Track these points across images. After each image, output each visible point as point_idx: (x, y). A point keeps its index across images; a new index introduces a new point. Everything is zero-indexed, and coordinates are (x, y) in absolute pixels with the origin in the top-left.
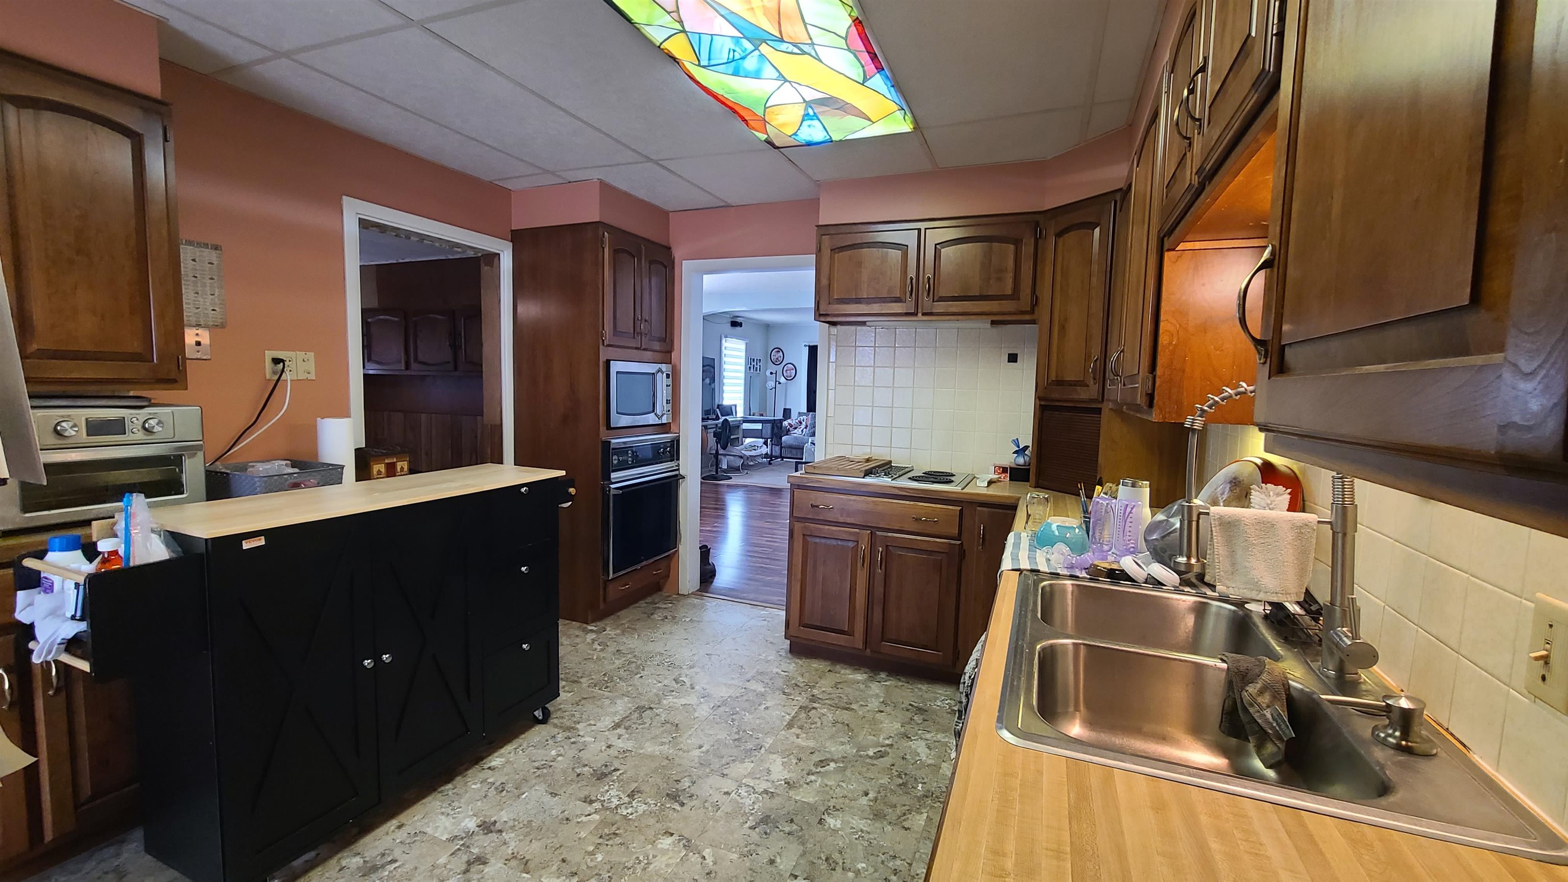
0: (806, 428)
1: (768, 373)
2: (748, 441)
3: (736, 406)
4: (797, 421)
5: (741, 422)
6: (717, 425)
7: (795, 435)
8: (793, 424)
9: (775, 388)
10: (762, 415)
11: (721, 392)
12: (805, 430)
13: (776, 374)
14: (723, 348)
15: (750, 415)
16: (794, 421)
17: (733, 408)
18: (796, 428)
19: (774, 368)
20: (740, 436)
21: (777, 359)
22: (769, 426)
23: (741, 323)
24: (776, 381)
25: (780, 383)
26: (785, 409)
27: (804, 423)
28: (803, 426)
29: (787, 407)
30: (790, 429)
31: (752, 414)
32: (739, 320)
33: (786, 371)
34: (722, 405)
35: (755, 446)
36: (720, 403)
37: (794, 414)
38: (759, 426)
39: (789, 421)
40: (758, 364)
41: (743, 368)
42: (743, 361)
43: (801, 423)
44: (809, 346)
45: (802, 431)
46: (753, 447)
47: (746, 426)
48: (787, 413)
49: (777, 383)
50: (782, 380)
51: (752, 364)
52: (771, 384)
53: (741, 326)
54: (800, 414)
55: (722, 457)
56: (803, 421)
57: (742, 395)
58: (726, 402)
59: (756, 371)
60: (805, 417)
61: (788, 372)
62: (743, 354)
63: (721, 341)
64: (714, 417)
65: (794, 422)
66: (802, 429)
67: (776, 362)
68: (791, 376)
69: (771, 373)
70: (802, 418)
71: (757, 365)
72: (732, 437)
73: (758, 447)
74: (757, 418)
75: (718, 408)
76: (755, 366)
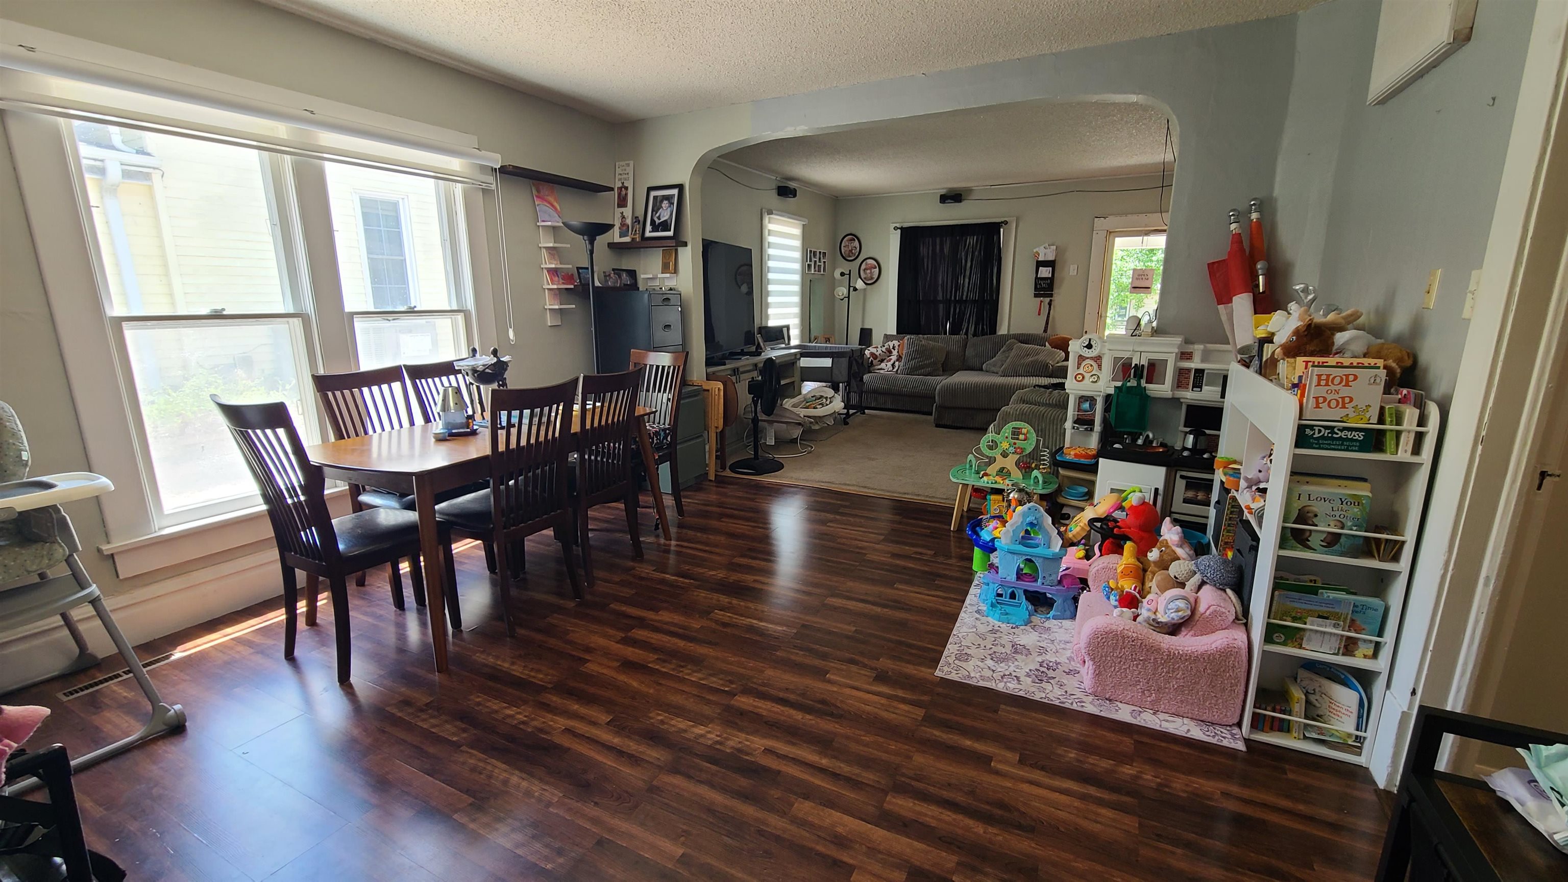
0: (897, 360)
1: (837, 274)
2: (809, 387)
3: (788, 327)
4: (884, 349)
5: (798, 356)
6: (756, 365)
7: (882, 372)
8: (877, 354)
9: (849, 297)
10: (828, 340)
11: (764, 306)
12: (897, 363)
13: (850, 274)
14: (766, 233)
15: (810, 342)
16: (879, 349)
17: (785, 330)
18: (882, 361)
19: (844, 267)
20: (797, 378)
21: (851, 251)
22: (844, 361)
23: (795, 190)
24: (850, 286)
25: (855, 289)
26: (862, 330)
27: (895, 353)
28: (894, 358)
29: (867, 326)
30: (875, 362)
31: (812, 339)
32: (793, 185)
33: (864, 270)
34: (767, 328)
35: (822, 397)
36: (764, 325)
37: (877, 338)
38: (827, 362)
39: (872, 349)
40: (822, 260)
41: (797, 266)
42: (797, 255)
43: (890, 352)
44: (902, 229)
45: (893, 365)
46: (817, 400)
47: (805, 362)
48: (866, 336)
49: (852, 289)
50: (860, 284)
51: (813, 259)
52: (842, 291)
53: (795, 196)
54: (888, 338)
55: (766, 424)
56: (894, 348)
57: (796, 310)
58: (772, 323)
59: (819, 271)
60: (896, 343)
61: (869, 271)
62: (797, 243)
63: (762, 220)
64: (753, 349)
65: (880, 352)
66: (892, 362)
67: (850, 256)
68: (872, 278)
69: (842, 274)
70: (891, 344)
71: (820, 261)
72: (783, 382)
73: (826, 398)
74: (822, 346)
75: (759, 333)
76: (818, 263)
